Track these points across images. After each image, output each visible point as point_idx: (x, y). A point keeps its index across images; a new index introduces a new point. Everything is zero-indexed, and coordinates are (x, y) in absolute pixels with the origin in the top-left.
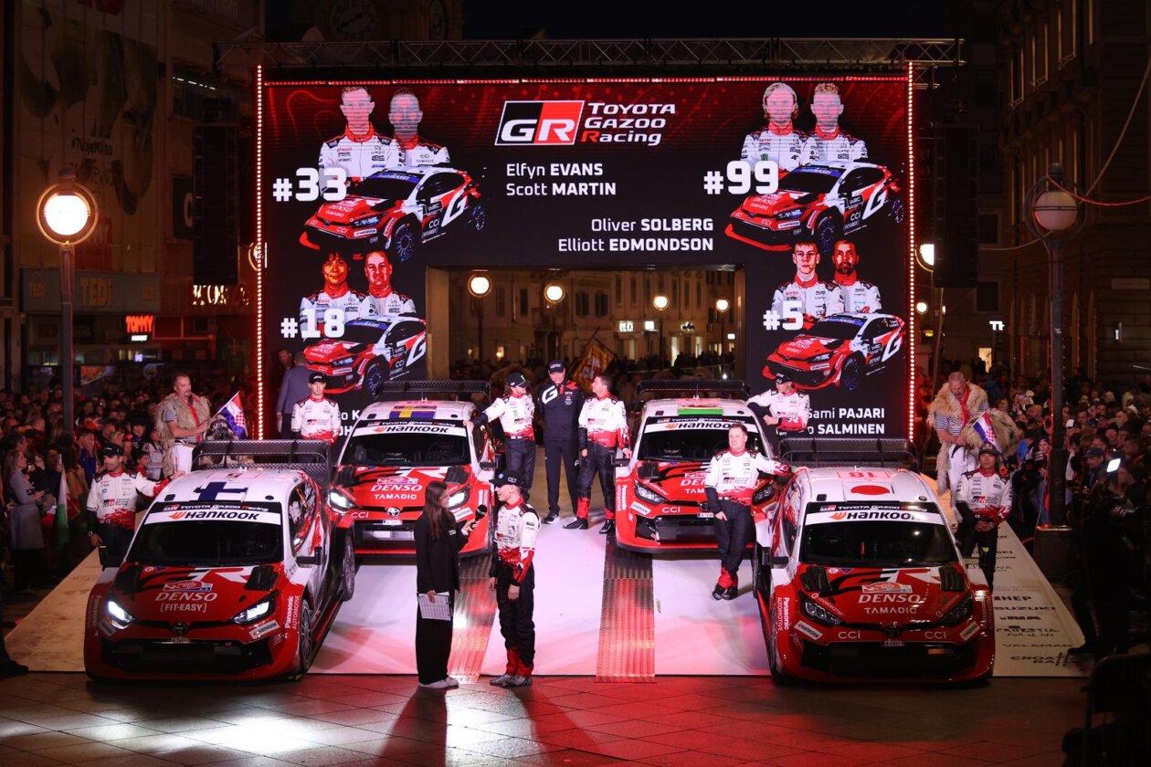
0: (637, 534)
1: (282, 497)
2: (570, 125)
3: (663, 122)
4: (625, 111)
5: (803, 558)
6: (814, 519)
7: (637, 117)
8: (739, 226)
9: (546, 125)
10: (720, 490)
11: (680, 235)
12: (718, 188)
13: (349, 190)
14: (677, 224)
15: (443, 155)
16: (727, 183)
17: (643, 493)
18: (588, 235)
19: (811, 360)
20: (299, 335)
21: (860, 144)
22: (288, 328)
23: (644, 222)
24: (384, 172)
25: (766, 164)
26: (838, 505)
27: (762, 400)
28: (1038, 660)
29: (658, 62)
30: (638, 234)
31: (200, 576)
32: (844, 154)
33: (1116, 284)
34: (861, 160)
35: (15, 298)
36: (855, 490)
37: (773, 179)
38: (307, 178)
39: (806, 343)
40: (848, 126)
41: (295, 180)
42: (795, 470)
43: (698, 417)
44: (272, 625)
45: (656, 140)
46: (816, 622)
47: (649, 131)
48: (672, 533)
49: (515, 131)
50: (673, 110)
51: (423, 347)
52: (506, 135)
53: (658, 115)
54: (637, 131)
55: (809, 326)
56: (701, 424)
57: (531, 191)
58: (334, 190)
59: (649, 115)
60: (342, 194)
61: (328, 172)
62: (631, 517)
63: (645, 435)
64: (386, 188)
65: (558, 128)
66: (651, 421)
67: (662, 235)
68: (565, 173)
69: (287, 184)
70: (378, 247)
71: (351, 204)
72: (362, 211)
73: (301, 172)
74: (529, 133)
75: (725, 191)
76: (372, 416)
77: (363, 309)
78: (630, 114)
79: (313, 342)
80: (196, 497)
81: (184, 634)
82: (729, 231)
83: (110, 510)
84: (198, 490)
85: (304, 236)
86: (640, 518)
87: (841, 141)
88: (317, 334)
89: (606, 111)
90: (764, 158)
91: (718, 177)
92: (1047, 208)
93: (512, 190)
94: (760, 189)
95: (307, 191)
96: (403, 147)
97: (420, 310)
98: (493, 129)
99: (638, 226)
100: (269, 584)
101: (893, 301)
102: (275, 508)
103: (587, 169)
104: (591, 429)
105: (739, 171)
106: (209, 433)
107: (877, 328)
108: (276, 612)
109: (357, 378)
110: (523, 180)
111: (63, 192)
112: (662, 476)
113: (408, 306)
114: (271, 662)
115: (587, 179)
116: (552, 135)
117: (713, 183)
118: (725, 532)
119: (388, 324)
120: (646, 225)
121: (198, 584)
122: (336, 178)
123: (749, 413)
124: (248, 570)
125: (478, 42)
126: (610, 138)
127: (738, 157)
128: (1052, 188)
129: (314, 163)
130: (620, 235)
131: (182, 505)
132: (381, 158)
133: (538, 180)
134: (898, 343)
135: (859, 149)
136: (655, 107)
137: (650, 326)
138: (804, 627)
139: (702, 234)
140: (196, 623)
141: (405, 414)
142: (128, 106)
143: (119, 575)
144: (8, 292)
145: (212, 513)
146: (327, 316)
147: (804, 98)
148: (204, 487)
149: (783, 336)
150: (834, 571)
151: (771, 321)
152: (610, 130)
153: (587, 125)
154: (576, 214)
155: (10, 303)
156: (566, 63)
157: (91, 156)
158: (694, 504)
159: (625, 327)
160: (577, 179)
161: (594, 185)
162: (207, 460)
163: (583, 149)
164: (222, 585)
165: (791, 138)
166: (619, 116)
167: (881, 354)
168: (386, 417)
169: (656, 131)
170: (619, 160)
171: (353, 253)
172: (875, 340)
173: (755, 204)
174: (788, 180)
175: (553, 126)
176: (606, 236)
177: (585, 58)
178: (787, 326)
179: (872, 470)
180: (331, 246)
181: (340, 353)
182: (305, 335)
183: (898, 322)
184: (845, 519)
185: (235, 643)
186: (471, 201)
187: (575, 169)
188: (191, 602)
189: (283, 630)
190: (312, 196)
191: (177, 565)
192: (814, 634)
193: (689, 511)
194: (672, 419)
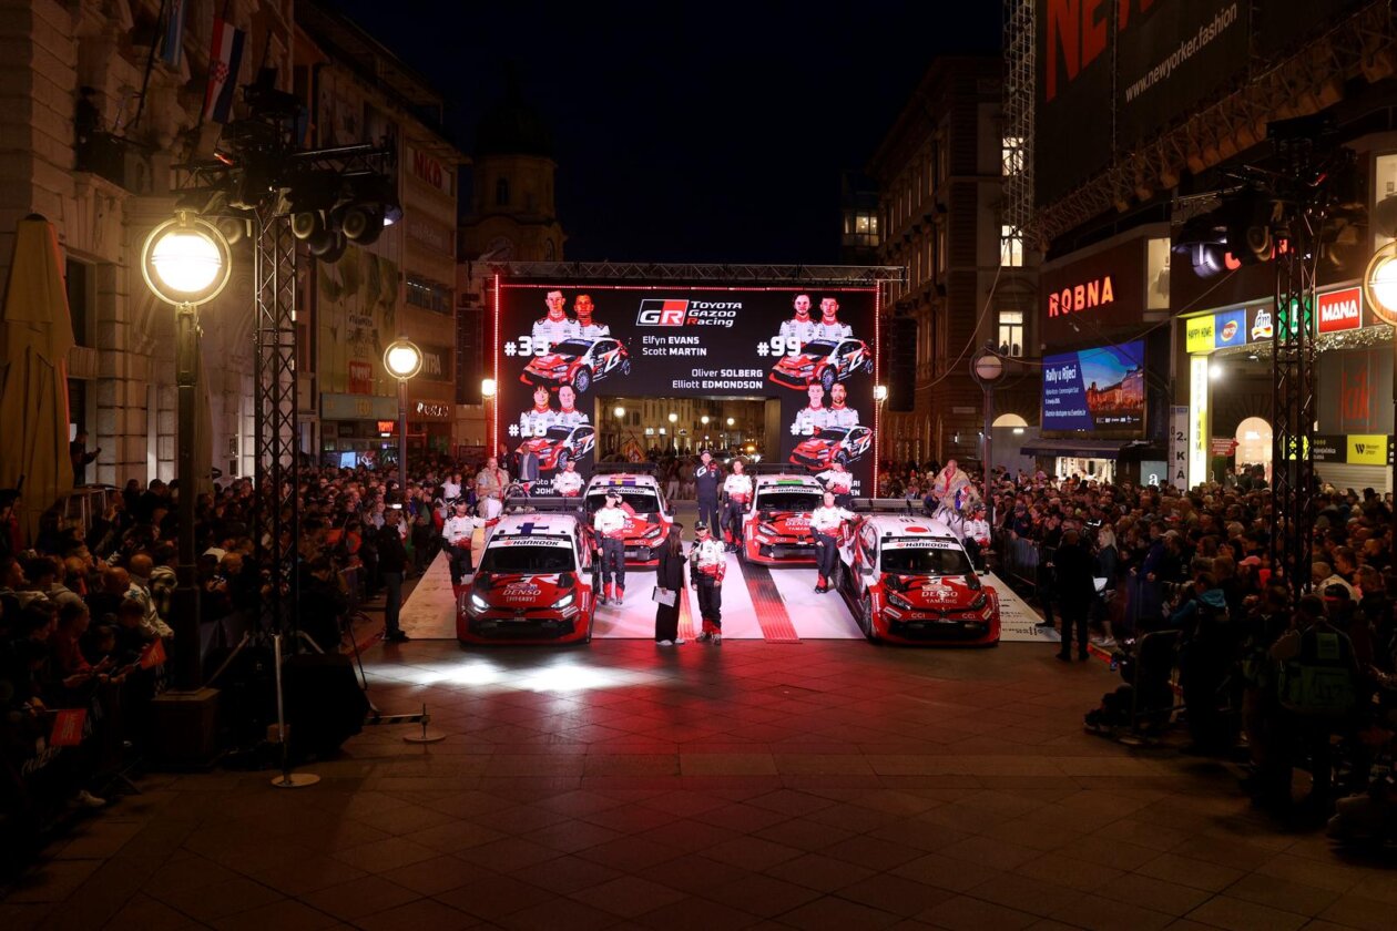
0: (760, 554)
1: (570, 532)
2: (681, 314)
3: (734, 313)
4: (712, 306)
5: (883, 569)
6: (887, 546)
7: (719, 310)
8: (777, 374)
9: (666, 314)
10: (818, 528)
11: (743, 379)
12: (766, 352)
13: (550, 350)
14: (741, 373)
15: (606, 331)
16: (771, 349)
17: (763, 530)
18: (690, 379)
19: (817, 453)
20: (519, 434)
21: (849, 328)
22: (513, 430)
23: (722, 371)
24: (571, 340)
25: (794, 339)
26: (900, 538)
27: (824, 475)
28: (1019, 631)
29: (732, 278)
30: (719, 378)
31: (528, 580)
32: (838, 333)
33: (956, 410)
34: (849, 337)
35: (317, 411)
36: (908, 530)
37: (798, 348)
38: (525, 342)
39: (814, 443)
40: (842, 318)
41: (518, 344)
42: (864, 517)
43: (789, 485)
44: (574, 610)
45: (730, 324)
46: (896, 607)
47: (726, 318)
48: (781, 553)
49: (648, 317)
50: (740, 306)
51: (593, 443)
52: (643, 318)
53: (731, 309)
54: (719, 318)
55: (817, 433)
56: (791, 490)
57: (658, 352)
58: (541, 350)
59: (726, 309)
60: (546, 352)
61: (537, 339)
62: (756, 544)
63: (759, 496)
64: (573, 349)
65: (673, 315)
66: (762, 487)
67: (733, 379)
68: (677, 342)
69: (513, 346)
70: (567, 383)
71: (552, 358)
72: (557, 361)
73: (521, 338)
74: (657, 318)
75: (769, 354)
76: (598, 483)
77: (558, 420)
78: (715, 309)
79: (528, 439)
80: (519, 532)
81: (523, 615)
82: (772, 377)
83: (458, 538)
84: (518, 528)
85: (524, 376)
86: (762, 545)
87: (838, 326)
88: (530, 434)
89: (701, 306)
90: (793, 335)
91: (766, 346)
92: (984, 366)
93: (646, 352)
94: (790, 353)
95: (525, 350)
96: (582, 324)
97: (592, 421)
98: (635, 316)
99: (719, 374)
100: (569, 584)
101: (866, 419)
102: (568, 538)
103: (690, 340)
104: (731, 492)
105: (778, 343)
106: (508, 493)
107: (855, 435)
108: (576, 602)
109: (554, 460)
110: (653, 346)
111: (400, 346)
112: (773, 520)
113: (585, 418)
114: (573, 632)
115: (690, 346)
116: (670, 320)
117: (763, 349)
118: (822, 554)
119: (572, 429)
120: (724, 373)
121: (528, 585)
122: (542, 342)
123: (817, 484)
124: (557, 576)
125: (626, 264)
126: (703, 322)
127: (777, 335)
128: (987, 354)
129: (529, 333)
130: (708, 378)
131: (510, 536)
132: (569, 331)
133: (661, 346)
134: (868, 444)
135: (848, 330)
136: (730, 304)
137: (662, 431)
138: (889, 610)
139: (756, 379)
140: (530, 608)
141: (619, 482)
142: (381, 298)
143: (475, 579)
144: (313, 406)
145: (530, 542)
146: (536, 424)
147: (816, 300)
148: (522, 525)
149: (802, 438)
150: (903, 577)
151: (795, 430)
152: (703, 318)
153: (690, 314)
154: (683, 366)
155: (314, 413)
156: (678, 278)
157: (361, 327)
158: (794, 537)
159: (649, 432)
160: (684, 346)
161: (694, 349)
162: (508, 509)
163: (688, 329)
164: (542, 585)
165: (809, 323)
166: (709, 309)
167: (858, 449)
168: (607, 484)
169: (730, 318)
170: (709, 335)
171: (553, 386)
172: (855, 441)
173: (787, 362)
174: (807, 348)
175: (670, 315)
176: (700, 379)
177: (688, 275)
178: (804, 433)
179: (913, 518)
180: (538, 382)
181: (544, 445)
182: (523, 435)
183: (868, 431)
184: (905, 547)
185: (554, 620)
186: (622, 358)
187: (683, 340)
188: (525, 596)
189: (580, 612)
190: (528, 353)
191: (513, 573)
192: (897, 615)
193: (791, 540)
194: (774, 486)
